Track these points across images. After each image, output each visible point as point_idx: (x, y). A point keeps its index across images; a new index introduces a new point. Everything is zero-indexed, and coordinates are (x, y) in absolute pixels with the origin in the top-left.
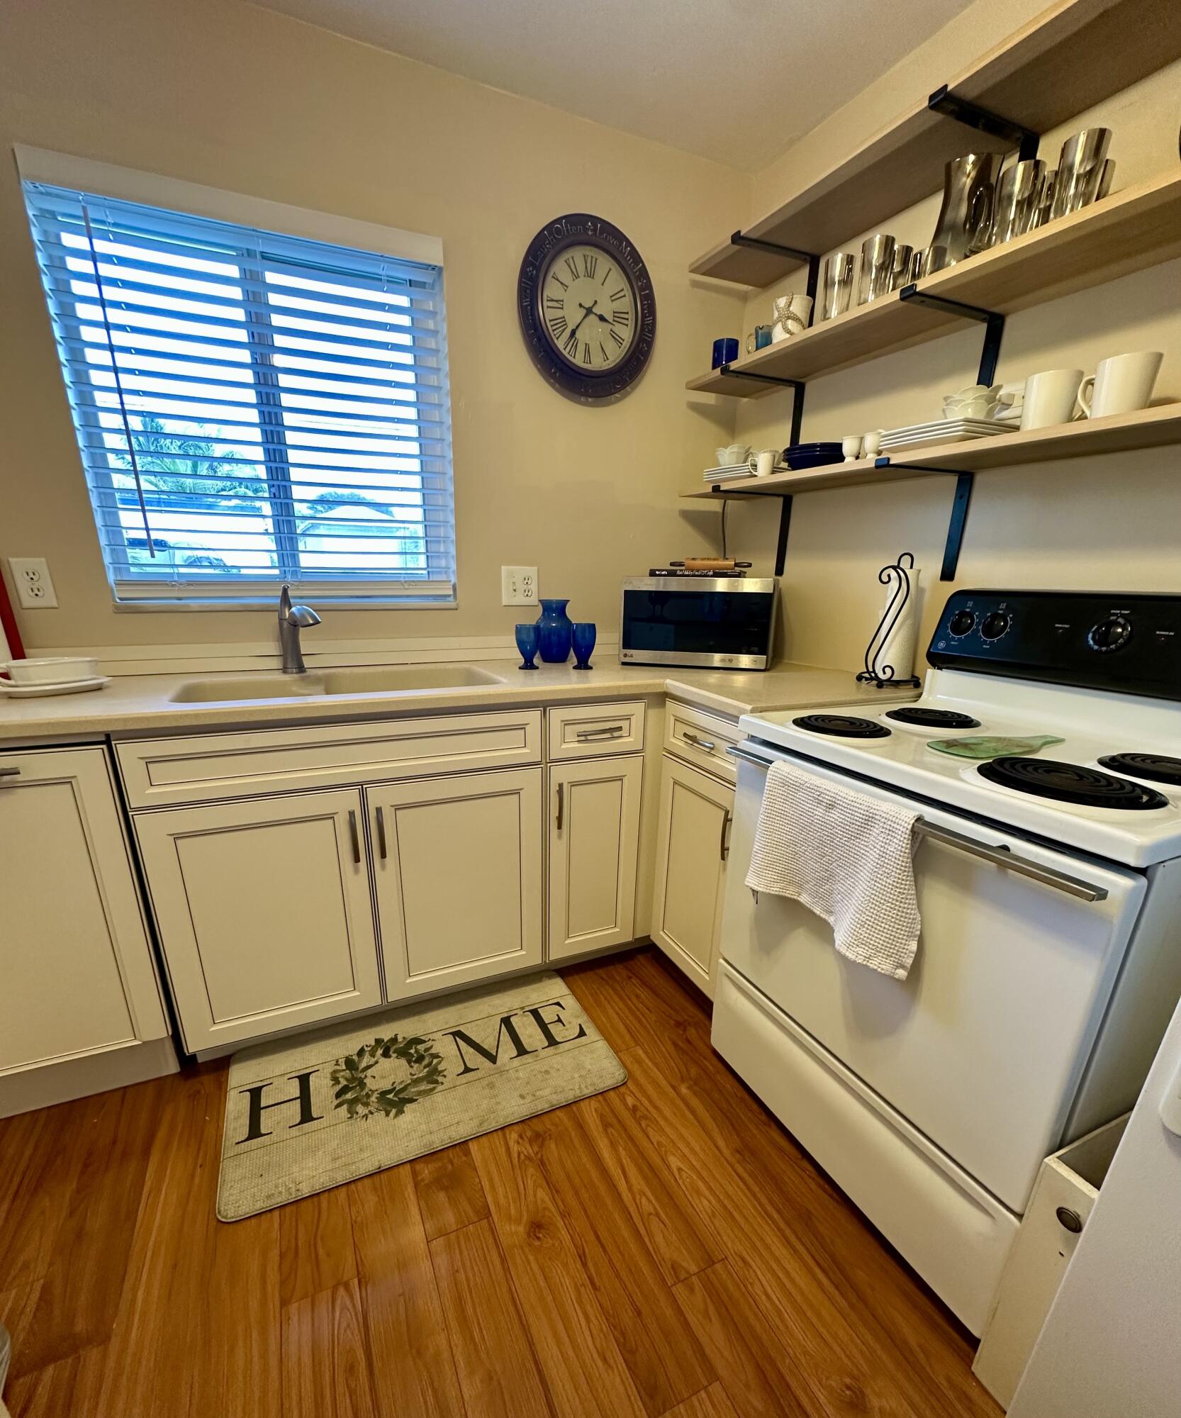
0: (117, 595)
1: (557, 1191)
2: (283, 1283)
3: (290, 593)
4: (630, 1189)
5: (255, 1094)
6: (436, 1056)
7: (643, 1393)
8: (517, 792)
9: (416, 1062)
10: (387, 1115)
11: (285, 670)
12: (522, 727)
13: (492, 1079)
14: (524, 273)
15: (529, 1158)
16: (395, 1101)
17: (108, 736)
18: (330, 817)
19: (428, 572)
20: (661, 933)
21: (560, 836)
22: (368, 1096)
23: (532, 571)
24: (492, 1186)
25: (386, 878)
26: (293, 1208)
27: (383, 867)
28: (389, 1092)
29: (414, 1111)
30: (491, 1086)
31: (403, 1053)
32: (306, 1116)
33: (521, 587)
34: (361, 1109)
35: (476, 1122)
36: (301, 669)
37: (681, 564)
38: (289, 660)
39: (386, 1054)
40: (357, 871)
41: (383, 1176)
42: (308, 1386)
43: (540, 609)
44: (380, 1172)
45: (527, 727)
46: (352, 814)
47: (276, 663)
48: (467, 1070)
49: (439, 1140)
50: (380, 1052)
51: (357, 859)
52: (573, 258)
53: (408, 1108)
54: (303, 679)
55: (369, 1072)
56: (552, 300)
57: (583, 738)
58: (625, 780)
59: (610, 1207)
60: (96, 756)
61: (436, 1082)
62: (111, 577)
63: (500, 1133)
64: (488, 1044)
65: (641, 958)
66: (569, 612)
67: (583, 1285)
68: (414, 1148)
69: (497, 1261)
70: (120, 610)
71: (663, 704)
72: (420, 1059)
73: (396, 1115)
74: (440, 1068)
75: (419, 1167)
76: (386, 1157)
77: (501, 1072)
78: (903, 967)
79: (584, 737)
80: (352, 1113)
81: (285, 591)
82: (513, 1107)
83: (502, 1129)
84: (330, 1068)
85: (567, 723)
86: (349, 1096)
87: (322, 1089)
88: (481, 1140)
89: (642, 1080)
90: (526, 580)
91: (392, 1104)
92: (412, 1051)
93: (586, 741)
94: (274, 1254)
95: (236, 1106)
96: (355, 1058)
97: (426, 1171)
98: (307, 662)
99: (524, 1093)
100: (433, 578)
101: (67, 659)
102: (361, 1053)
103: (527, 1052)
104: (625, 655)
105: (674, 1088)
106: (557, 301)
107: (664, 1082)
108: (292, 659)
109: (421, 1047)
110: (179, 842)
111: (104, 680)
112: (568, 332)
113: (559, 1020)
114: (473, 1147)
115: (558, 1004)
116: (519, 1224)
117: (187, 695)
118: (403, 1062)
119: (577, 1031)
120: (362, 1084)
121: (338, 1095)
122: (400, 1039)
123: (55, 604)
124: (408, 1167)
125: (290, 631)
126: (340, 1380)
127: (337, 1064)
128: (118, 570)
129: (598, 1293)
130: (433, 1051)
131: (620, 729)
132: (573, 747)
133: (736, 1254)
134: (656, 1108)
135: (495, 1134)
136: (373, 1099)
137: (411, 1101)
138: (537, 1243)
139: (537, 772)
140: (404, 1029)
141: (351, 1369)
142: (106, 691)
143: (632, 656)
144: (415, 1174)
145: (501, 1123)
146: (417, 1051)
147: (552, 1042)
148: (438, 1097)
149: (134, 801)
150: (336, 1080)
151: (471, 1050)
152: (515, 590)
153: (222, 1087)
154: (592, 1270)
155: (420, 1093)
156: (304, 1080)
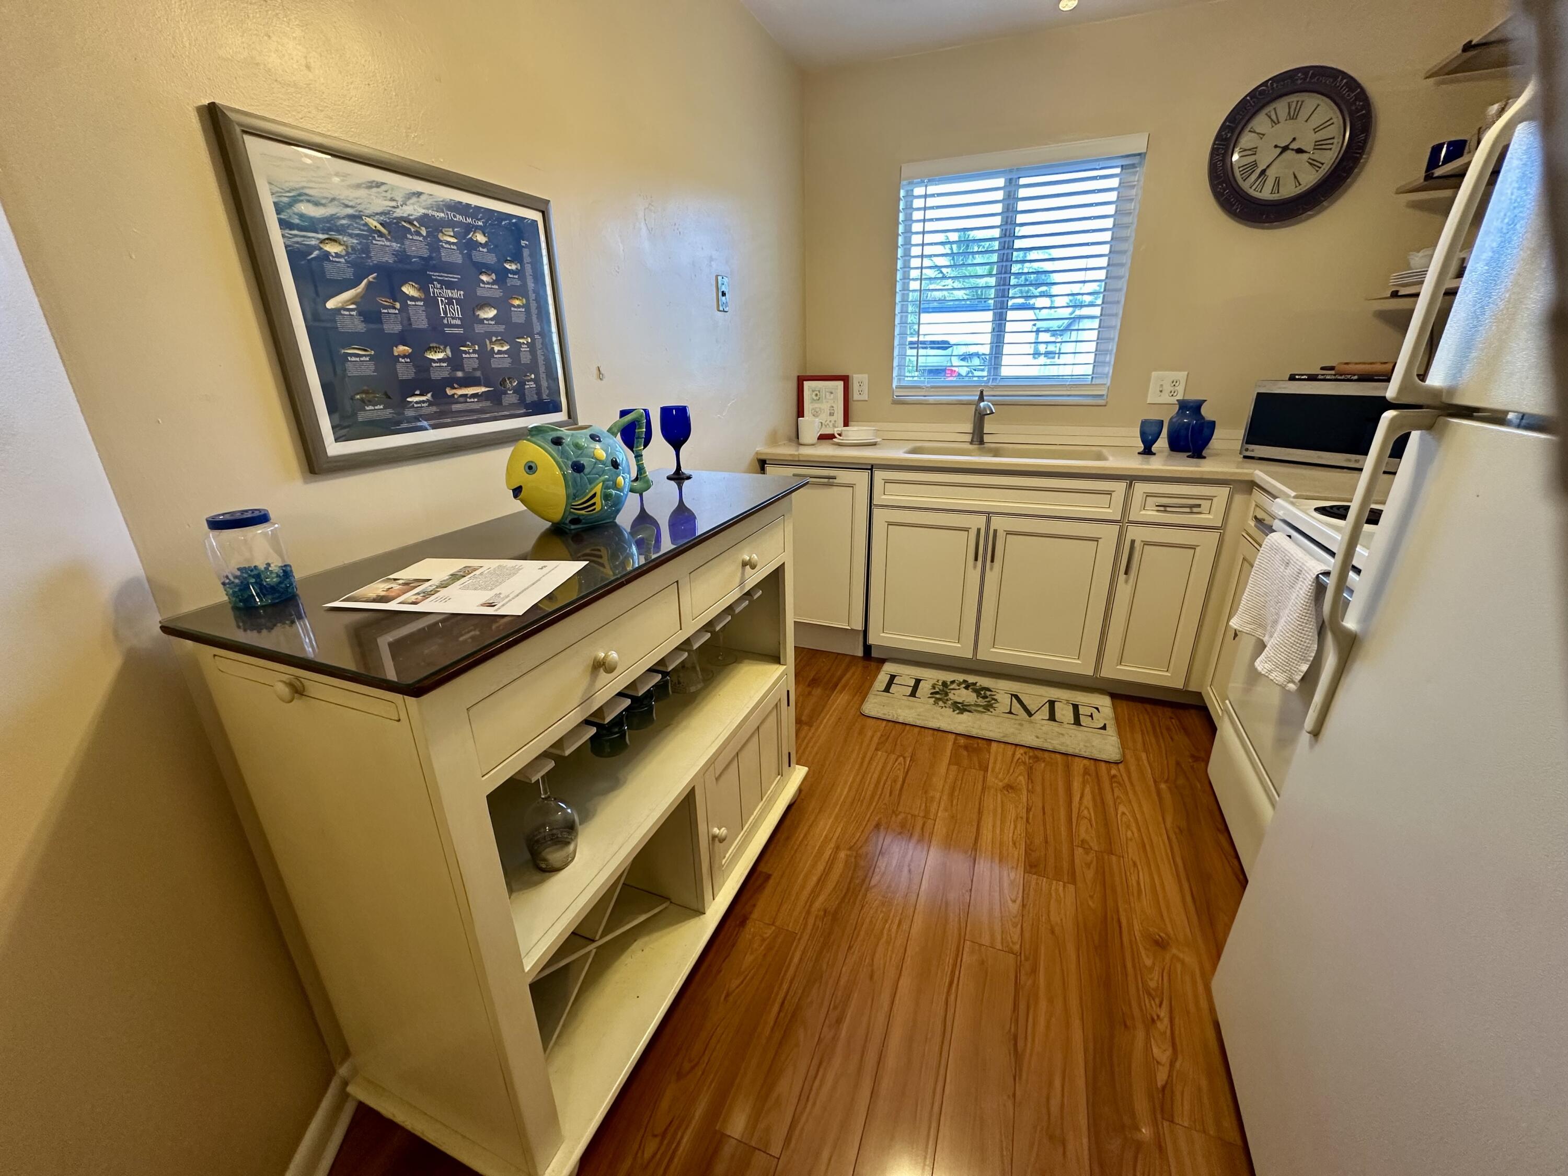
0: (896, 394)
1: (1032, 782)
2: (878, 744)
3: (985, 393)
4: (1080, 803)
5: (893, 677)
6: (996, 700)
7: (1027, 863)
8: (1096, 540)
9: (982, 697)
10: (954, 711)
11: (971, 443)
12: (1109, 493)
13: (1024, 722)
14: (1219, 137)
15: (1024, 763)
16: (962, 708)
17: (872, 466)
18: (967, 530)
19: (1092, 378)
20: (1209, 688)
21: (1126, 581)
22: (947, 700)
23: (1182, 375)
24: (995, 763)
25: (992, 577)
26: (893, 724)
27: (991, 569)
28: (959, 703)
29: (969, 716)
30: (1021, 725)
31: (975, 691)
32: (913, 694)
33: (1168, 388)
34: (941, 703)
35: (1002, 735)
36: (981, 442)
37: (1332, 368)
38: (975, 437)
39: (967, 688)
40: (975, 567)
41: (940, 733)
42: (876, 776)
43: (1177, 407)
44: (938, 730)
45: (1113, 494)
46: (979, 530)
47: (968, 438)
48: (1010, 712)
49: (974, 732)
50: (964, 686)
51: (976, 559)
52: (1275, 109)
53: (966, 713)
54: (979, 449)
55: (953, 691)
56: (1245, 150)
57: (1162, 509)
58: (1198, 549)
59: (1061, 803)
60: (865, 475)
61: (989, 710)
62: (895, 384)
63: (1014, 747)
64: (1032, 707)
65: (1193, 711)
66: (1204, 411)
67: (1022, 818)
68: (960, 729)
69: (980, 788)
70: (896, 402)
71: (1250, 492)
72: (985, 697)
73: (958, 713)
74: (994, 705)
75: (959, 738)
76: (944, 726)
77: (1031, 722)
78: (1293, 682)
79: (1164, 508)
80: (936, 703)
81: (982, 392)
82: (1028, 738)
83: (1017, 745)
84: (935, 682)
85: (1149, 495)
86: (938, 696)
87: (925, 688)
88: (1001, 744)
89: (1133, 768)
90: (1174, 383)
91: (958, 708)
92: (982, 692)
93: (1165, 511)
94: (879, 734)
95: (882, 679)
96: (949, 683)
97: (962, 741)
98: (986, 438)
99: (1039, 735)
100: (1095, 381)
101: (865, 428)
102: (953, 682)
103: (1055, 720)
104: (1247, 450)
105: (1155, 781)
106: (1249, 150)
107: (1150, 776)
108: (978, 437)
109: (988, 693)
110: (890, 527)
111: (878, 440)
112: (1258, 171)
113: (1091, 716)
114: (994, 745)
115: (1097, 709)
116: (1001, 781)
117: (914, 451)
118: (974, 695)
119: (1102, 725)
120: (947, 694)
121: (932, 694)
122: (978, 685)
123: (867, 399)
124: (954, 736)
125: (980, 418)
126: (889, 783)
127: (938, 681)
128: (899, 380)
129: (1028, 825)
130: (995, 697)
131: (1199, 506)
132: (1151, 514)
133: (1132, 859)
134: (1132, 784)
135: (1010, 746)
136: (950, 702)
137: (970, 711)
138: (1006, 793)
139: (1116, 528)
140: (983, 682)
141: (895, 781)
142: (877, 446)
143: (1253, 451)
144: (956, 739)
145: (1016, 742)
146: (985, 693)
147: (1077, 722)
148: (985, 717)
149: (875, 502)
150: (934, 687)
151: (1019, 706)
152: (1161, 391)
153: (879, 670)
154: (1031, 816)
155: (976, 711)
156: (918, 682)
